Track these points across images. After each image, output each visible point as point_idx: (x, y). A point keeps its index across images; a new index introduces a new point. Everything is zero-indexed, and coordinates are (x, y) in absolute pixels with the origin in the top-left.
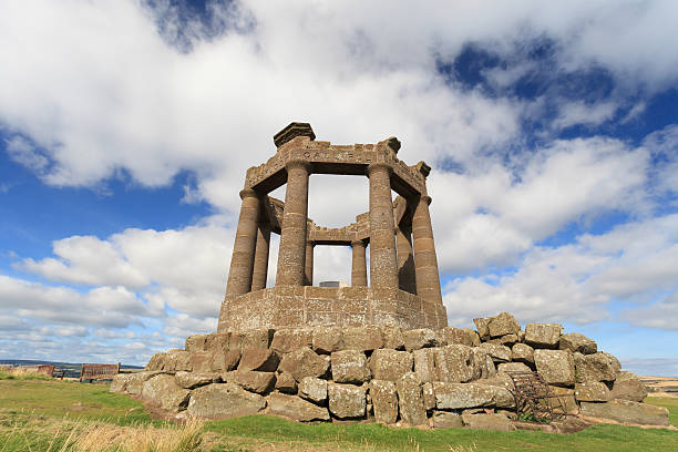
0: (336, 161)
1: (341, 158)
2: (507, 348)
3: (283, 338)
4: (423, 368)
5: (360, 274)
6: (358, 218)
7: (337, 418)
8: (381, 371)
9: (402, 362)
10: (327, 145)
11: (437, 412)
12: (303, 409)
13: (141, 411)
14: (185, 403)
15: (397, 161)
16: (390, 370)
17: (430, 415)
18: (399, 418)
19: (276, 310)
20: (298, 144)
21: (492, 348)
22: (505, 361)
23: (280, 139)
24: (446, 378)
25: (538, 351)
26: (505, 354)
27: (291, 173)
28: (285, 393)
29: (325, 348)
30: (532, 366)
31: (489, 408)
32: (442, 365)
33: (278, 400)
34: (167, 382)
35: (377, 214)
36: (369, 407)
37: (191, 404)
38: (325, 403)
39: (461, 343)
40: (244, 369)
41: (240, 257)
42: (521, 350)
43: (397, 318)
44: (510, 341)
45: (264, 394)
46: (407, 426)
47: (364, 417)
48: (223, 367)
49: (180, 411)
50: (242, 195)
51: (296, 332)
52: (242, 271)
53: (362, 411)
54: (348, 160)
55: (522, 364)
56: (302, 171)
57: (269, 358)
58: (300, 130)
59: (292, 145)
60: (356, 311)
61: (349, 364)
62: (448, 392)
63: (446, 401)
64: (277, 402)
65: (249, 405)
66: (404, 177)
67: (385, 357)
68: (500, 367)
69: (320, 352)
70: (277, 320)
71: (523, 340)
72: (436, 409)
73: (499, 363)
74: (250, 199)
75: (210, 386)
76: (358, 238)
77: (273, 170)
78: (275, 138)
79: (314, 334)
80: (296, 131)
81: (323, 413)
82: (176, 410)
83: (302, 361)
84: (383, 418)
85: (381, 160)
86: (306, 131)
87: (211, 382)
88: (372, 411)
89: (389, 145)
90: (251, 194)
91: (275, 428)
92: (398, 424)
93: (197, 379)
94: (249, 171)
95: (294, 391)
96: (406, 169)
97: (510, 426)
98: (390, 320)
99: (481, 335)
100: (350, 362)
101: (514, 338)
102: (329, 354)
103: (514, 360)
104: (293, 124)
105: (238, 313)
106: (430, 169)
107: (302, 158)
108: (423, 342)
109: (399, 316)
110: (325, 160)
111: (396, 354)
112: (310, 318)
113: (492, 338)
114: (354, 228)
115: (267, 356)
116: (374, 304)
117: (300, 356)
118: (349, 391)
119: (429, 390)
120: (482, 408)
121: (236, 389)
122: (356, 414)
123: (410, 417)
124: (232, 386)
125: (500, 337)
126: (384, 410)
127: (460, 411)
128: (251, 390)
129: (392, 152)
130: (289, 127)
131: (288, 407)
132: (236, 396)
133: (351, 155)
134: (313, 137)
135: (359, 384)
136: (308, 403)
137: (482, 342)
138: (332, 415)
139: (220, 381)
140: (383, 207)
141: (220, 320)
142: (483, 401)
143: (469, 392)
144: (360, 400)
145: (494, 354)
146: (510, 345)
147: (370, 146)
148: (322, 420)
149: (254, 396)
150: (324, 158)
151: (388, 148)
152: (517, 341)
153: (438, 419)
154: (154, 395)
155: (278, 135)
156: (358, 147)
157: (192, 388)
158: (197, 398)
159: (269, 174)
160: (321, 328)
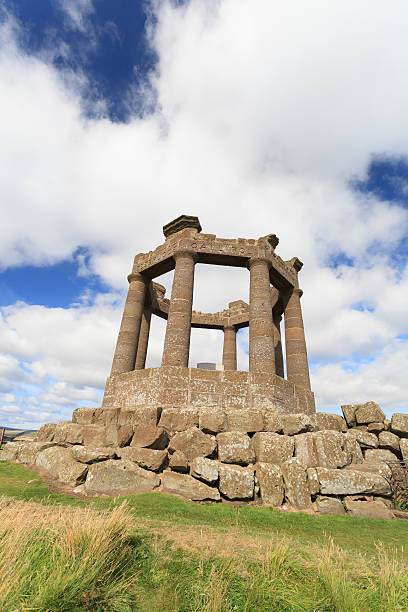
0: (221, 253)
1: (225, 251)
2: (374, 435)
3: (171, 418)
4: (303, 452)
5: (230, 357)
6: (231, 305)
7: (227, 498)
8: (265, 453)
9: (284, 446)
10: (213, 237)
11: (322, 498)
12: (196, 488)
13: (39, 483)
14: (83, 478)
15: (274, 255)
16: (273, 452)
17: (314, 499)
18: (284, 501)
19: (162, 389)
20: (186, 235)
21: (360, 434)
22: (372, 448)
23: (169, 230)
24: (325, 463)
25: (404, 440)
26: (372, 440)
27: (180, 261)
28: (178, 471)
29: (211, 429)
30: (398, 453)
31: (369, 495)
32: (321, 450)
33: (172, 479)
34: (62, 454)
35: (257, 304)
36: (257, 489)
37: (88, 479)
38: (215, 484)
39: (331, 428)
40: (137, 446)
41: (127, 336)
42: (388, 438)
43: (274, 402)
44: (377, 428)
45: (157, 472)
46: (294, 510)
47: (252, 499)
48: (116, 442)
49: (77, 485)
50: (130, 279)
51: (183, 411)
52: (127, 349)
53: (251, 493)
54: (232, 253)
55: (388, 451)
56: (189, 260)
57: (161, 436)
58: (188, 223)
59: (181, 236)
60: (236, 394)
61: (235, 446)
62: (331, 478)
63: (329, 487)
64: (171, 481)
65: (145, 482)
66: (281, 271)
67: (268, 440)
68: (367, 452)
69: (206, 431)
70: (163, 398)
71: (390, 429)
72: (320, 494)
73: (366, 449)
74: (137, 283)
75: (107, 462)
76: (230, 323)
77: (161, 258)
78: (164, 228)
79: (201, 415)
80: (186, 223)
81: (214, 493)
82: (73, 484)
83: (192, 441)
84: (270, 500)
85: (262, 254)
86: (194, 223)
87: (107, 458)
88: (259, 494)
89: (269, 241)
90: (137, 278)
91: (174, 508)
92: (284, 507)
93: (95, 455)
94: (137, 257)
95: (185, 470)
96: (282, 264)
97: (390, 514)
98: (268, 404)
99: (349, 421)
100: (235, 443)
101: (380, 426)
102: (215, 434)
103: (380, 447)
104: (183, 216)
105: (124, 388)
106: (302, 265)
107: (190, 249)
108: (302, 427)
109: (277, 400)
110: (211, 252)
111: (278, 437)
112: (194, 398)
113: (358, 425)
114: (227, 313)
115: (159, 434)
116: (254, 388)
117: (189, 435)
118: (239, 472)
119: (314, 476)
120: (363, 496)
121: (132, 466)
122: (245, 496)
123: (296, 501)
124: (127, 462)
125: (367, 424)
126: (271, 493)
127: (342, 497)
128: (146, 468)
129: (271, 248)
130: (179, 219)
131: (182, 486)
132: (132, 473)
133: (235, 248)
134: (199, 229)
135: (244, 464)
136: (200, 483)
137: (349, 427)
138: (222, 495)
139: (116, 457)
140: (263, 298)
141: (105, 394)
142: (364, 488)
143: (351, 479)
144: (249, 483)
145: (362, 440)
146: (377, 432)
147: (252, 241)
148: (213, 500)
149: (149, 473)
150: (209, 249)
151: (268, 244)
152: (384, 430)
153: (323, 504)
154: (49, 467)
155: (167, 226)
156: (241, 241)
157: (90, 463)
158: (94, 474)
159: (157, 261)
160: (207, 409)
